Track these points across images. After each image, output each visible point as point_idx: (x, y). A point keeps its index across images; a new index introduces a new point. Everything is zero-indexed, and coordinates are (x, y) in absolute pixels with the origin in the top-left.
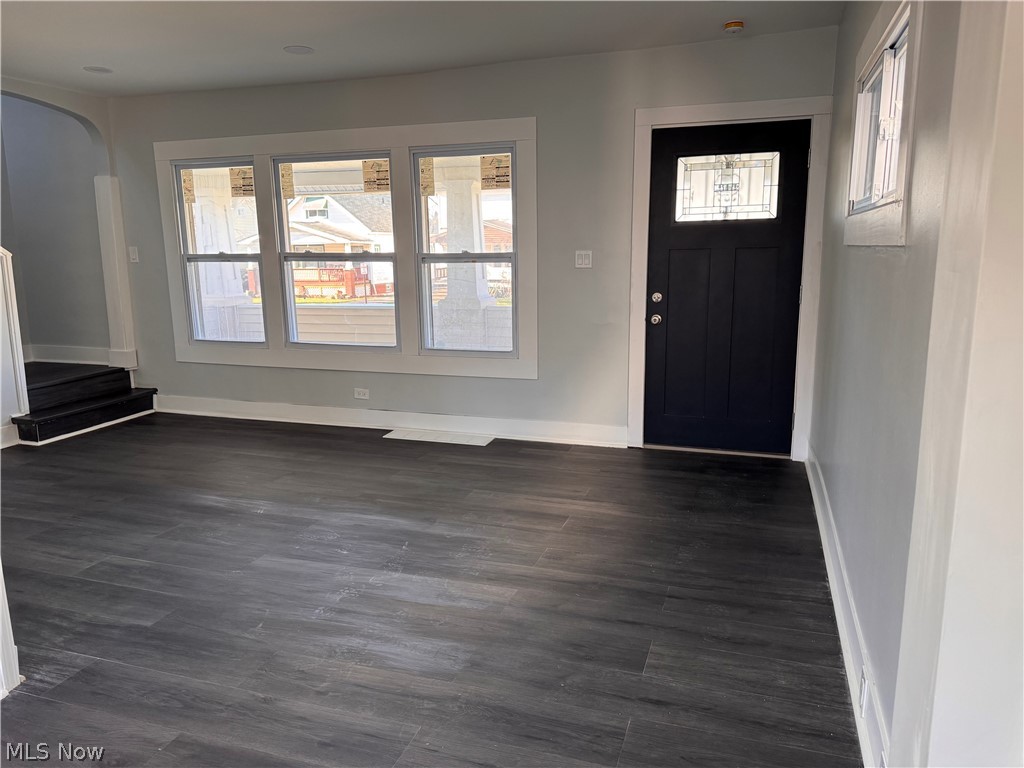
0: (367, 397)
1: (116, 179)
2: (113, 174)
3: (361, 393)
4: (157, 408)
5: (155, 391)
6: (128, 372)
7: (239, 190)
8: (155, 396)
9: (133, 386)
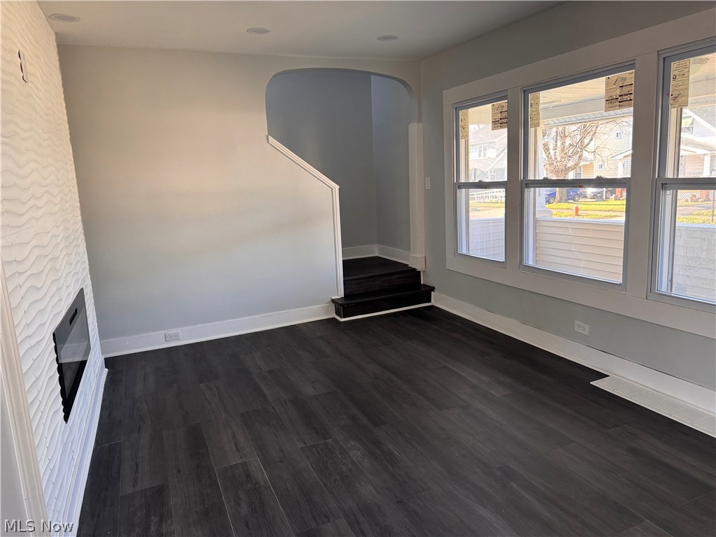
0: (586, 333)
1: (421, 124)
2: (420, 121)
3: (582, 328)
4: (434, 302)
5: (433, 289)
6: (420, 272)
7: (497, 124)
8: (432, 292)
9: (422, 283)
